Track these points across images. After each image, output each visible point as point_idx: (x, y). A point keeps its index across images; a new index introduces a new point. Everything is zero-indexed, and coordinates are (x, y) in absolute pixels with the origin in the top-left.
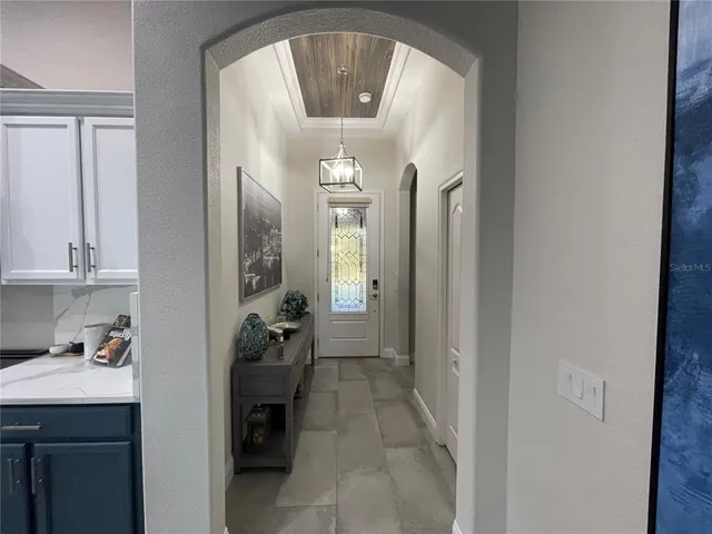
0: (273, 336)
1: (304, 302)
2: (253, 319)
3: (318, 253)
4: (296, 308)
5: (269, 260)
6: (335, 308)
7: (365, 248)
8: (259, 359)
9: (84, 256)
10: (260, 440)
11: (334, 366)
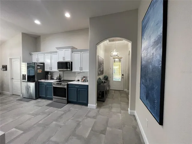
0: (102, 82)
1: (108, 78)
2: (100, 78)
3: (111, 69)
4: (106, 78)
5: (102, 70)
6: (114, 80)
7: (121, 67)
8: (100, 84)
9: (81, 68)
10: (100, 97)
11: (113, 91)
